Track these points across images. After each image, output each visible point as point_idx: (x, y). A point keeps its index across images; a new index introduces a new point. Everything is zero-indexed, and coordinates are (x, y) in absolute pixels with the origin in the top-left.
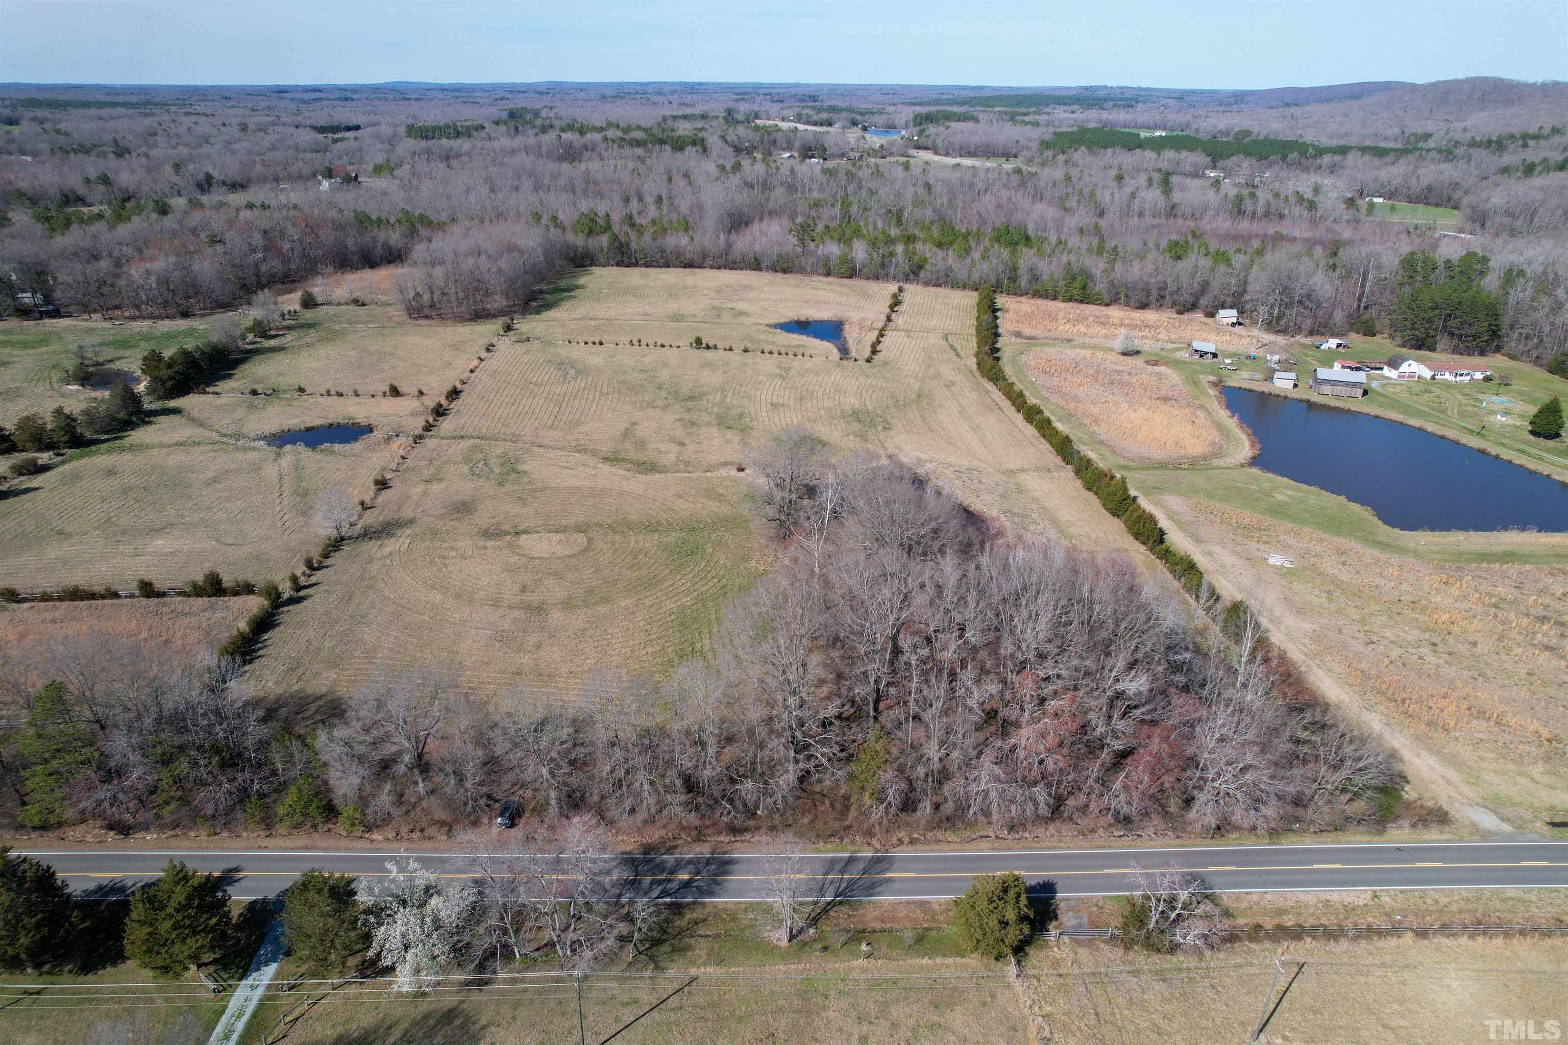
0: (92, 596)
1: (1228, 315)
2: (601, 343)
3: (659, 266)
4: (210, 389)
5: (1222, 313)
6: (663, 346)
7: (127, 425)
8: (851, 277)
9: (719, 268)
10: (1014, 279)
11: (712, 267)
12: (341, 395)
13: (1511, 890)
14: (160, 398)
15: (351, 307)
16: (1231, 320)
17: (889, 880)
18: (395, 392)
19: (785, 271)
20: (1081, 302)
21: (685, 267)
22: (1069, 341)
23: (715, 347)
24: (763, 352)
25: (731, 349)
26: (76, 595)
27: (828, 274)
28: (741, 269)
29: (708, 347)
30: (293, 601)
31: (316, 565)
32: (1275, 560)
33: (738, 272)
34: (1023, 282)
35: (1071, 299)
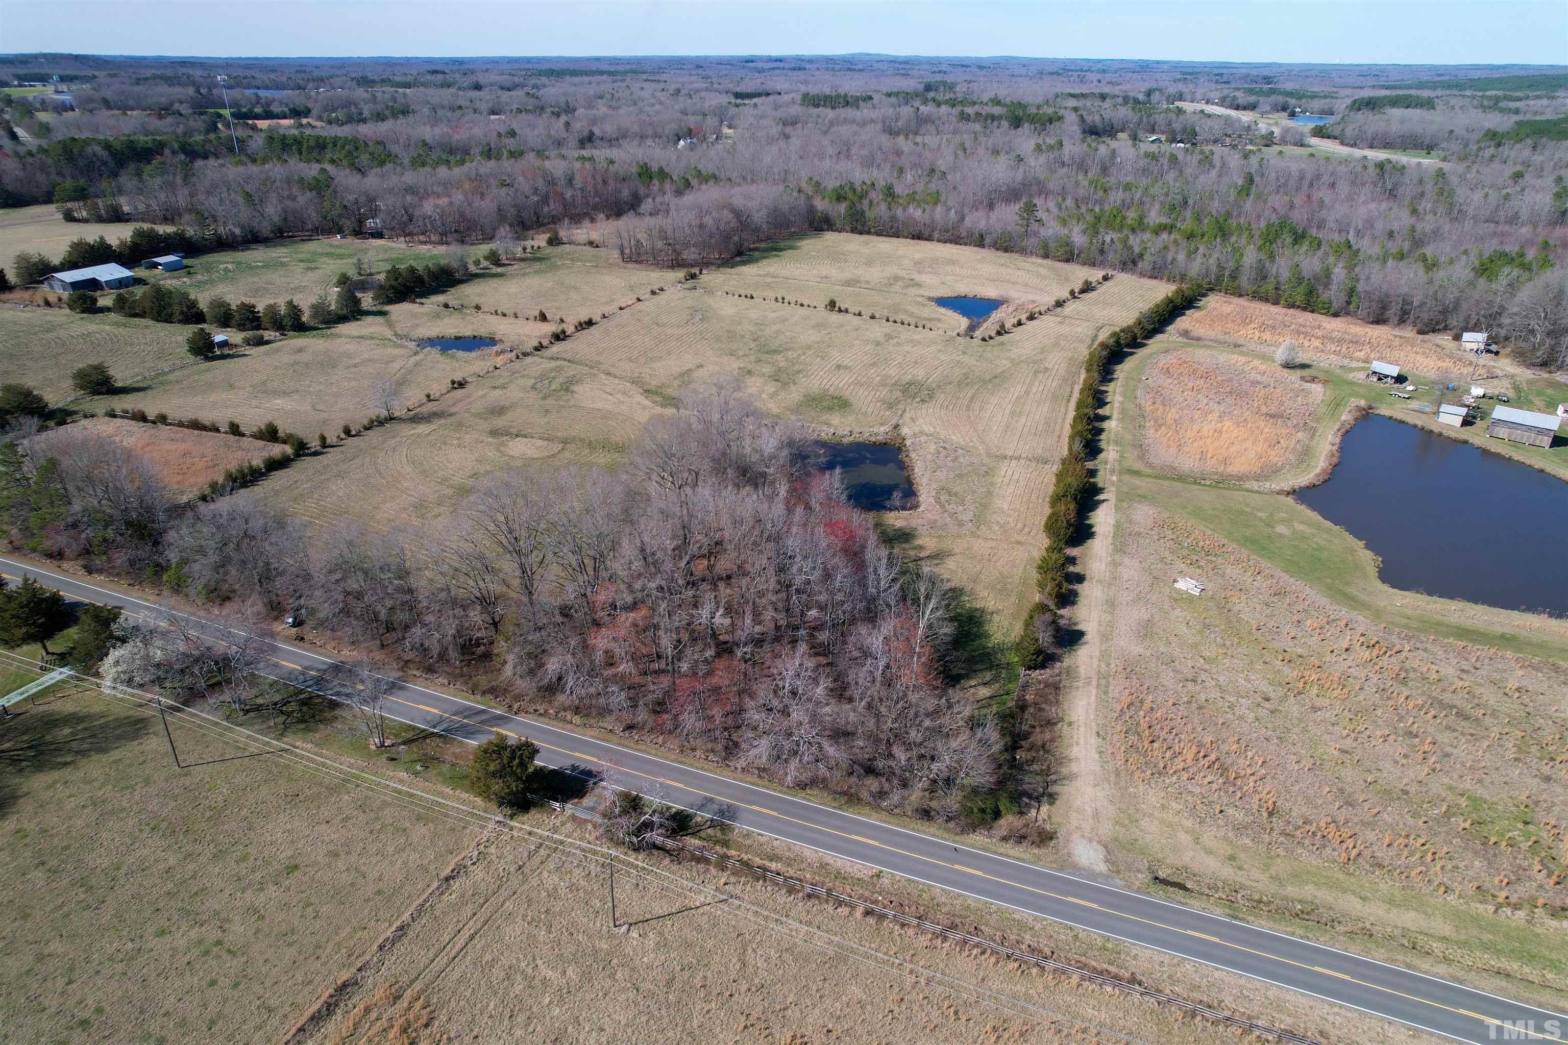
1: (1474, 340)
2: (752, 297)
3: (887, 236)
4: (418, 300)
5: (1467, 336)
6: (802, 305)
7: (342, 319)
8: (1067, 261)
9: (945, 242)
10: (1234, 277)
11: (939, 241)
12: (504, 315)
13: (1024, 913)
14: (383, 303)
15: (588, 248)
16: (1475, 346)
18: (543, 318)
19: (1006, 250)
20: (1304, 309)
21: (913, 238)
22: (1237, 346)
23: (847, 311)
24: (888, 320)
25: (860, 314)
27: (1046, 256)
28: (966, 244)
29: (840, 311)
30: (316, 454)
31: (353, 433)
32: (1185, 585)
33: (963, 247)
34: (1244, 280)
35: (1292, 306)
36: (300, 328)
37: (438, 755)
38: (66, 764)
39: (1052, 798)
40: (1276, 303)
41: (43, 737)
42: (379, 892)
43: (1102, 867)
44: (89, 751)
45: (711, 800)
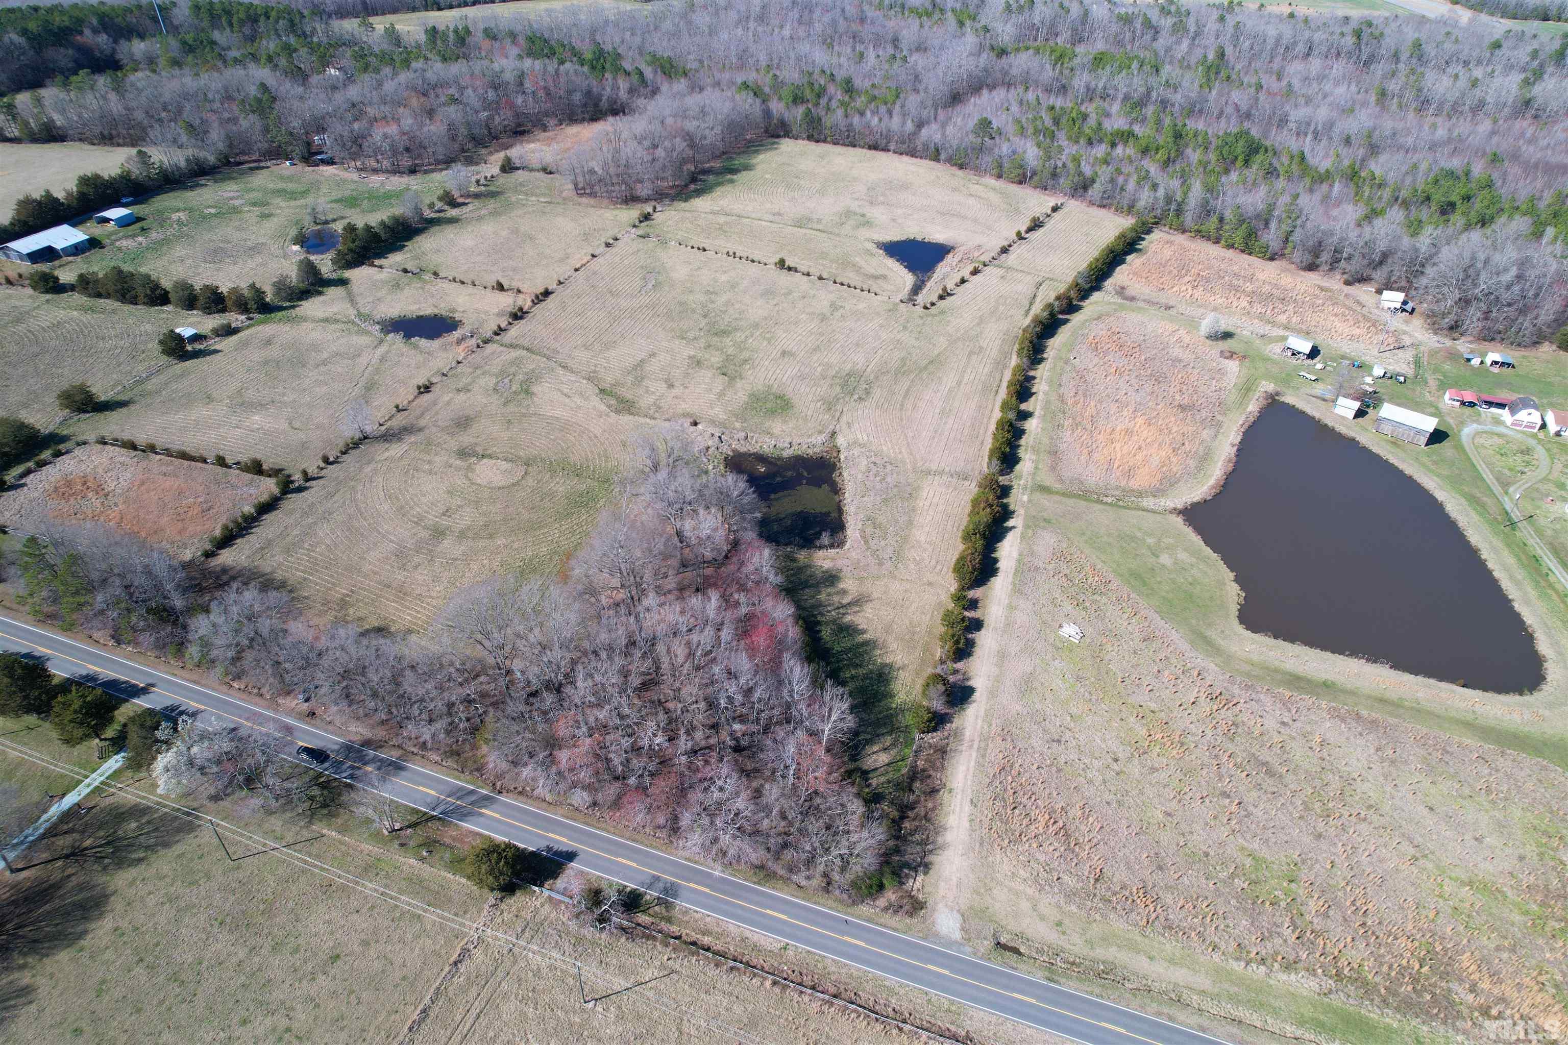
0: (192, 458)
1: (1393, 298)
2: (705, 250)
3: (844, 145)
4: (377, 262)
5: (1387, 294)
6: (753, 261)
7: (304, 294)
8: (1020, 183)
9: (901, 154)
10: (1179, 212)
11: (895, 152)
12: (463, 283)
14: (340, 268)
15: (541, 175)
16: (1393, 305)
17: (481, 815)
18: (500, 287)
19: (961, 167)
20: (1243, 251)
21: (870, 148)
22: (1168, 308)
23: (796, 270)
24: (835, 282)
25: (808, 275)
26: (184, 456)
27: (1000, 176)
28: (922, 157)
29: (790, 269)
30: (300, 490)
31: (332, 459)
32: (1070, 631)
33: (919, 159)
34: (1189, 219)
35: (1231, 246)
36: (266, 308)
37: (439, 838)
38: (140, 860)
39: (927, 867)
40: (1217, 242)
41: (115, 832)
42: (404, 978)
43: (957, 935)
44: (156, 845)
45: (658, 878)
